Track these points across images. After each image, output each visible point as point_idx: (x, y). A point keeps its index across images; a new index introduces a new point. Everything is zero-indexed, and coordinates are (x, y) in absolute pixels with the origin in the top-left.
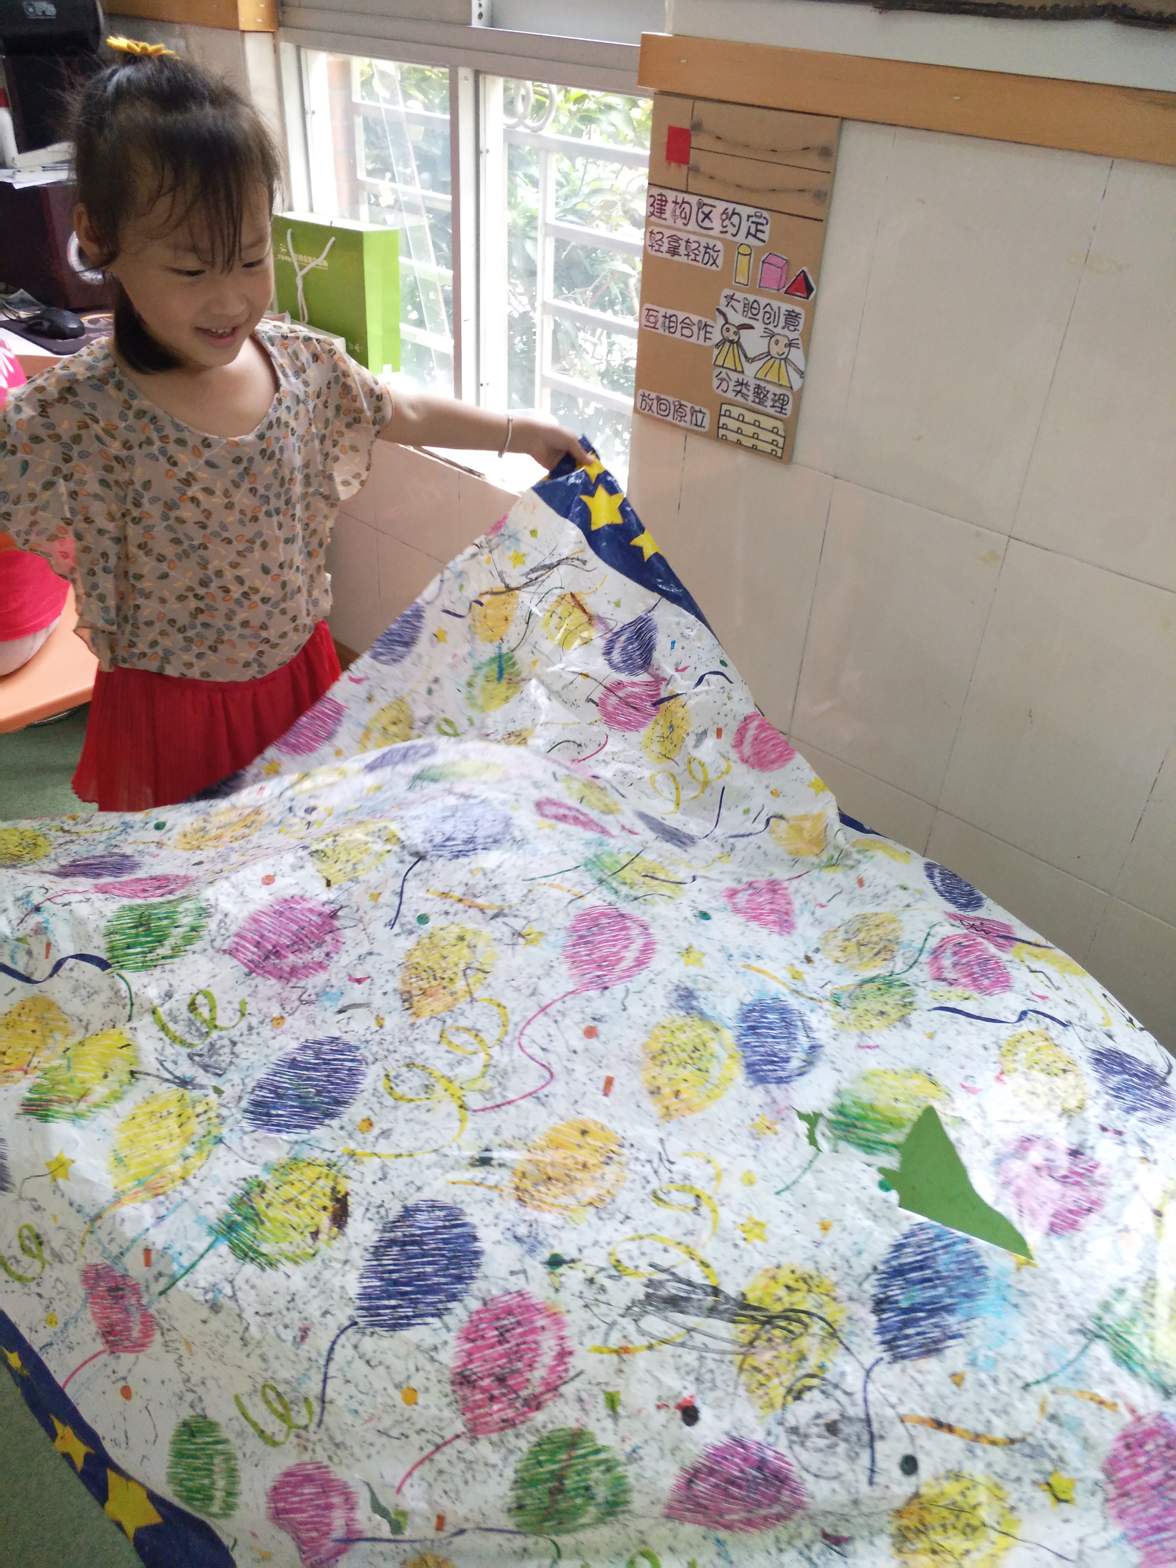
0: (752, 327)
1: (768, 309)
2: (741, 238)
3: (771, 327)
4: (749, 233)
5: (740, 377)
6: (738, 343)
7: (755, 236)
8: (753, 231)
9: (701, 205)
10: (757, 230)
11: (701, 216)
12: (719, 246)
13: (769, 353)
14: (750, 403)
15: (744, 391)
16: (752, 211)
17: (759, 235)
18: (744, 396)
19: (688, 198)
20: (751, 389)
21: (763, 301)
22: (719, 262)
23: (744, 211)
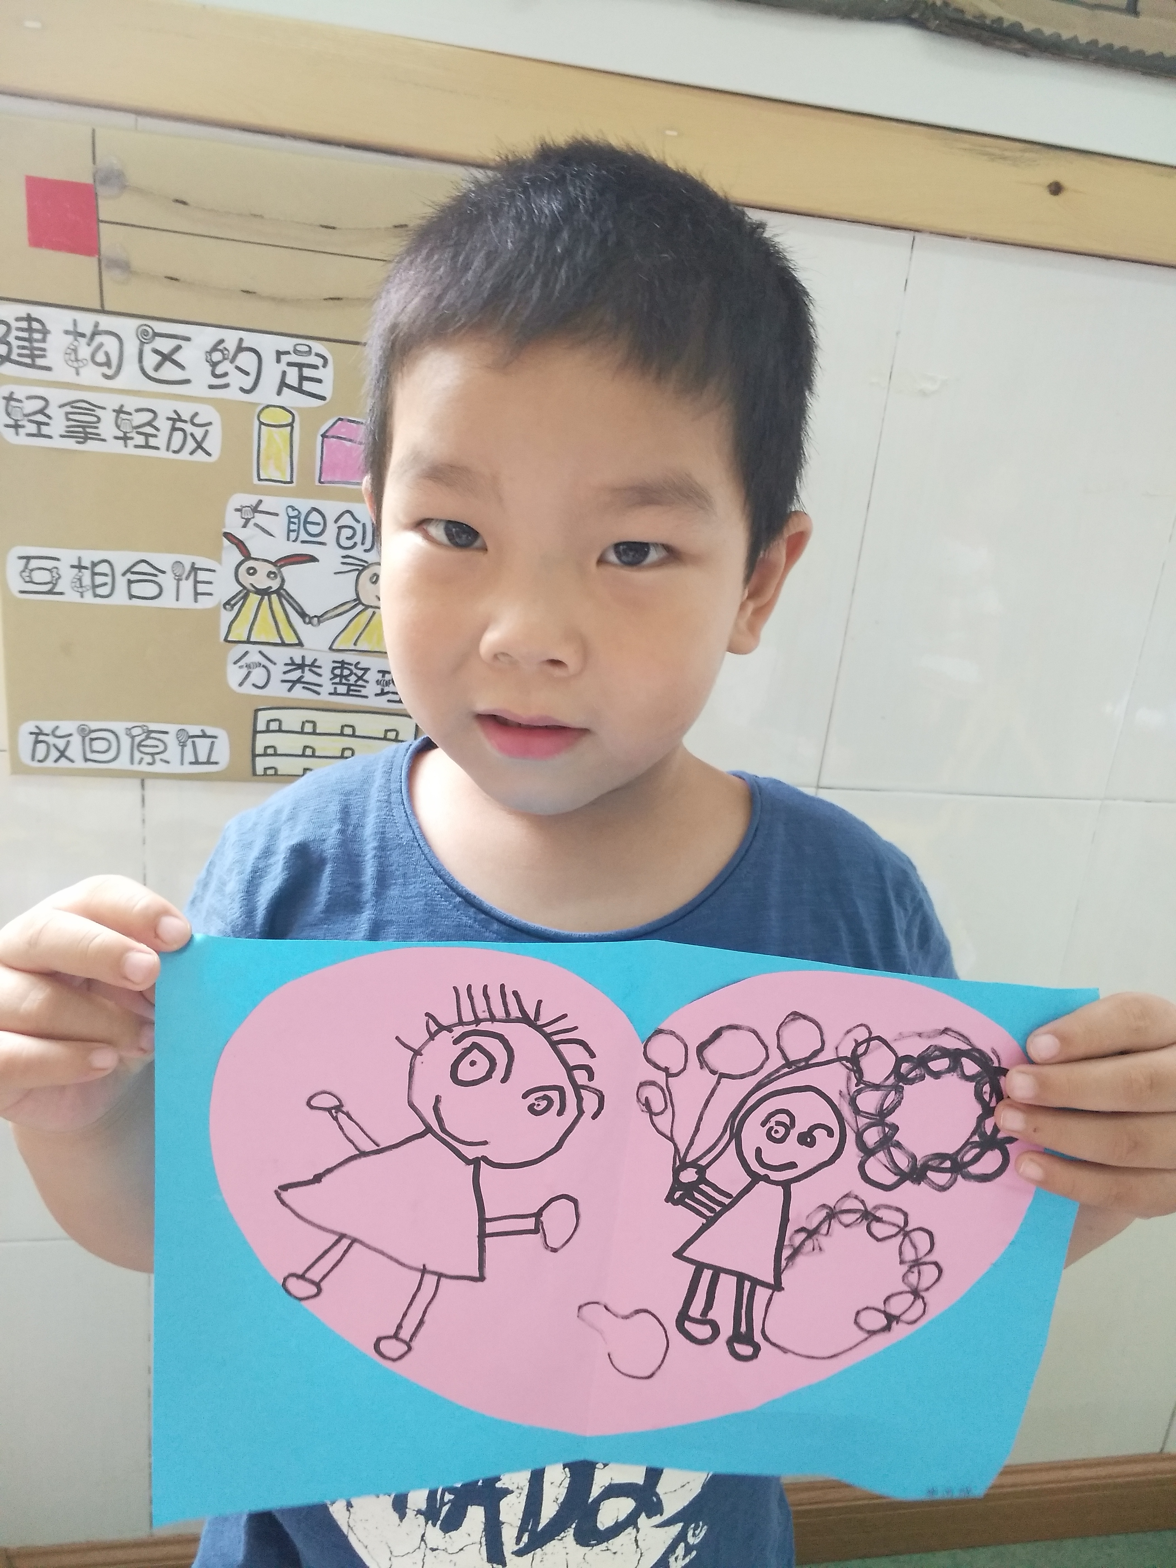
0: (313, 559)
1: (347, 520)
2: (266, 393)
3: (358, 552)
4: (283, 384)
5: (296, 654)
6: (281, 592)
7: (299, 390)
8: (292, 378)
9: (145, 337)
10: (302, 378)
11: (151, 360)
12: (207, 413)
13: (358, 600)
14: (325, 696)
15: (309, 677)
16: (287, 344)
17: (307, 386)
18: (309, 687)
19: (106, 322)
20: (326, 672)
21: (332, 508)
22: (213, 443)
23: (267, 345)
